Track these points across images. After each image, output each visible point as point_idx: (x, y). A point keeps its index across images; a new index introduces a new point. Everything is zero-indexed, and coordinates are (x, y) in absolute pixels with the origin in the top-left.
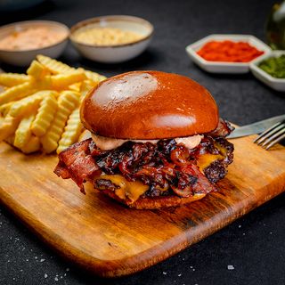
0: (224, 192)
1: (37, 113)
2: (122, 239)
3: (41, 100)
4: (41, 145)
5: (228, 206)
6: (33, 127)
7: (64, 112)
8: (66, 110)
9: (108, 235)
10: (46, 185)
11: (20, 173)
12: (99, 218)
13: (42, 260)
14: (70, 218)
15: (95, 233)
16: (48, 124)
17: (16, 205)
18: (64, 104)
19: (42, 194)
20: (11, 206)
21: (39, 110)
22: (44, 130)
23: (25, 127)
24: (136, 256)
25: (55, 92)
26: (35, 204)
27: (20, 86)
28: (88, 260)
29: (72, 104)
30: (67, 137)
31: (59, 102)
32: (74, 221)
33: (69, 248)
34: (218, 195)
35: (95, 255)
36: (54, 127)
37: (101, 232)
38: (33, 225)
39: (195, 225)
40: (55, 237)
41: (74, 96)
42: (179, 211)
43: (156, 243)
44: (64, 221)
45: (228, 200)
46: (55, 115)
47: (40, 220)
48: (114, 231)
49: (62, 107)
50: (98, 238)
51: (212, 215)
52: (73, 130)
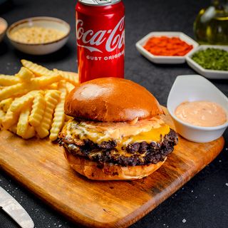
0: (175, 164)
1: (32, 109)
2: (112, 205)
3: (34, 99)
4: (36, 132)
5: (179, 175)
6: (30, 120)
7: (50, 107)
8: (52, 105)
9: (102, 203)
10: (47, 165)
11: (25, 156)
12: (92, 189)
13: (60, 226)
14: (71, 191)
15: (92, 202)
16: (41, 117)
17: (28, 182)
18: (50, 101)
19: (46, 172)
20: (25, 183)
21: (33, 106)
22: (38, 122)
23: (24, 120)
24: (124, 218)
25: (41, 91)
26: (43, 181)
27: (14, 86)
28: (92, 223)
29: (55, 100)
30: (55, 127)
31: (46, 99)
32: (76, 193)
33: (76, 215)
34: (171, 167)
35: (96, 219)
36: (45, 119)
37: (97, 201)
38: (44, 197)
39: (159, 192)
40: (64, 207)
41: (56, 94)
42: (146, 182)
43: (136, 208)
44: (68, 193)
45: (179, 171)
46: (45, 110)
47: (49, 193)
48: (105, 200)
49: (49, 103)
50: (96, 206)
51: (170, 183)
52: (59, 121)
